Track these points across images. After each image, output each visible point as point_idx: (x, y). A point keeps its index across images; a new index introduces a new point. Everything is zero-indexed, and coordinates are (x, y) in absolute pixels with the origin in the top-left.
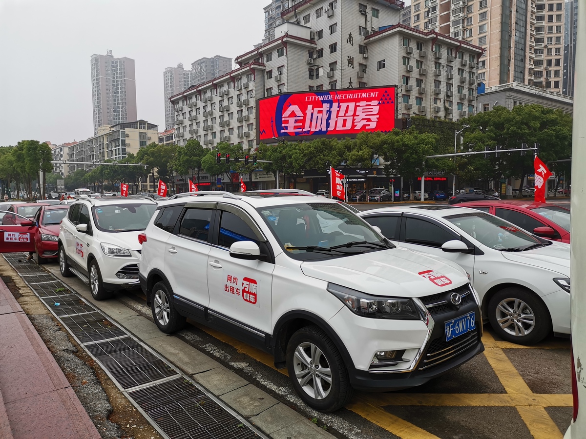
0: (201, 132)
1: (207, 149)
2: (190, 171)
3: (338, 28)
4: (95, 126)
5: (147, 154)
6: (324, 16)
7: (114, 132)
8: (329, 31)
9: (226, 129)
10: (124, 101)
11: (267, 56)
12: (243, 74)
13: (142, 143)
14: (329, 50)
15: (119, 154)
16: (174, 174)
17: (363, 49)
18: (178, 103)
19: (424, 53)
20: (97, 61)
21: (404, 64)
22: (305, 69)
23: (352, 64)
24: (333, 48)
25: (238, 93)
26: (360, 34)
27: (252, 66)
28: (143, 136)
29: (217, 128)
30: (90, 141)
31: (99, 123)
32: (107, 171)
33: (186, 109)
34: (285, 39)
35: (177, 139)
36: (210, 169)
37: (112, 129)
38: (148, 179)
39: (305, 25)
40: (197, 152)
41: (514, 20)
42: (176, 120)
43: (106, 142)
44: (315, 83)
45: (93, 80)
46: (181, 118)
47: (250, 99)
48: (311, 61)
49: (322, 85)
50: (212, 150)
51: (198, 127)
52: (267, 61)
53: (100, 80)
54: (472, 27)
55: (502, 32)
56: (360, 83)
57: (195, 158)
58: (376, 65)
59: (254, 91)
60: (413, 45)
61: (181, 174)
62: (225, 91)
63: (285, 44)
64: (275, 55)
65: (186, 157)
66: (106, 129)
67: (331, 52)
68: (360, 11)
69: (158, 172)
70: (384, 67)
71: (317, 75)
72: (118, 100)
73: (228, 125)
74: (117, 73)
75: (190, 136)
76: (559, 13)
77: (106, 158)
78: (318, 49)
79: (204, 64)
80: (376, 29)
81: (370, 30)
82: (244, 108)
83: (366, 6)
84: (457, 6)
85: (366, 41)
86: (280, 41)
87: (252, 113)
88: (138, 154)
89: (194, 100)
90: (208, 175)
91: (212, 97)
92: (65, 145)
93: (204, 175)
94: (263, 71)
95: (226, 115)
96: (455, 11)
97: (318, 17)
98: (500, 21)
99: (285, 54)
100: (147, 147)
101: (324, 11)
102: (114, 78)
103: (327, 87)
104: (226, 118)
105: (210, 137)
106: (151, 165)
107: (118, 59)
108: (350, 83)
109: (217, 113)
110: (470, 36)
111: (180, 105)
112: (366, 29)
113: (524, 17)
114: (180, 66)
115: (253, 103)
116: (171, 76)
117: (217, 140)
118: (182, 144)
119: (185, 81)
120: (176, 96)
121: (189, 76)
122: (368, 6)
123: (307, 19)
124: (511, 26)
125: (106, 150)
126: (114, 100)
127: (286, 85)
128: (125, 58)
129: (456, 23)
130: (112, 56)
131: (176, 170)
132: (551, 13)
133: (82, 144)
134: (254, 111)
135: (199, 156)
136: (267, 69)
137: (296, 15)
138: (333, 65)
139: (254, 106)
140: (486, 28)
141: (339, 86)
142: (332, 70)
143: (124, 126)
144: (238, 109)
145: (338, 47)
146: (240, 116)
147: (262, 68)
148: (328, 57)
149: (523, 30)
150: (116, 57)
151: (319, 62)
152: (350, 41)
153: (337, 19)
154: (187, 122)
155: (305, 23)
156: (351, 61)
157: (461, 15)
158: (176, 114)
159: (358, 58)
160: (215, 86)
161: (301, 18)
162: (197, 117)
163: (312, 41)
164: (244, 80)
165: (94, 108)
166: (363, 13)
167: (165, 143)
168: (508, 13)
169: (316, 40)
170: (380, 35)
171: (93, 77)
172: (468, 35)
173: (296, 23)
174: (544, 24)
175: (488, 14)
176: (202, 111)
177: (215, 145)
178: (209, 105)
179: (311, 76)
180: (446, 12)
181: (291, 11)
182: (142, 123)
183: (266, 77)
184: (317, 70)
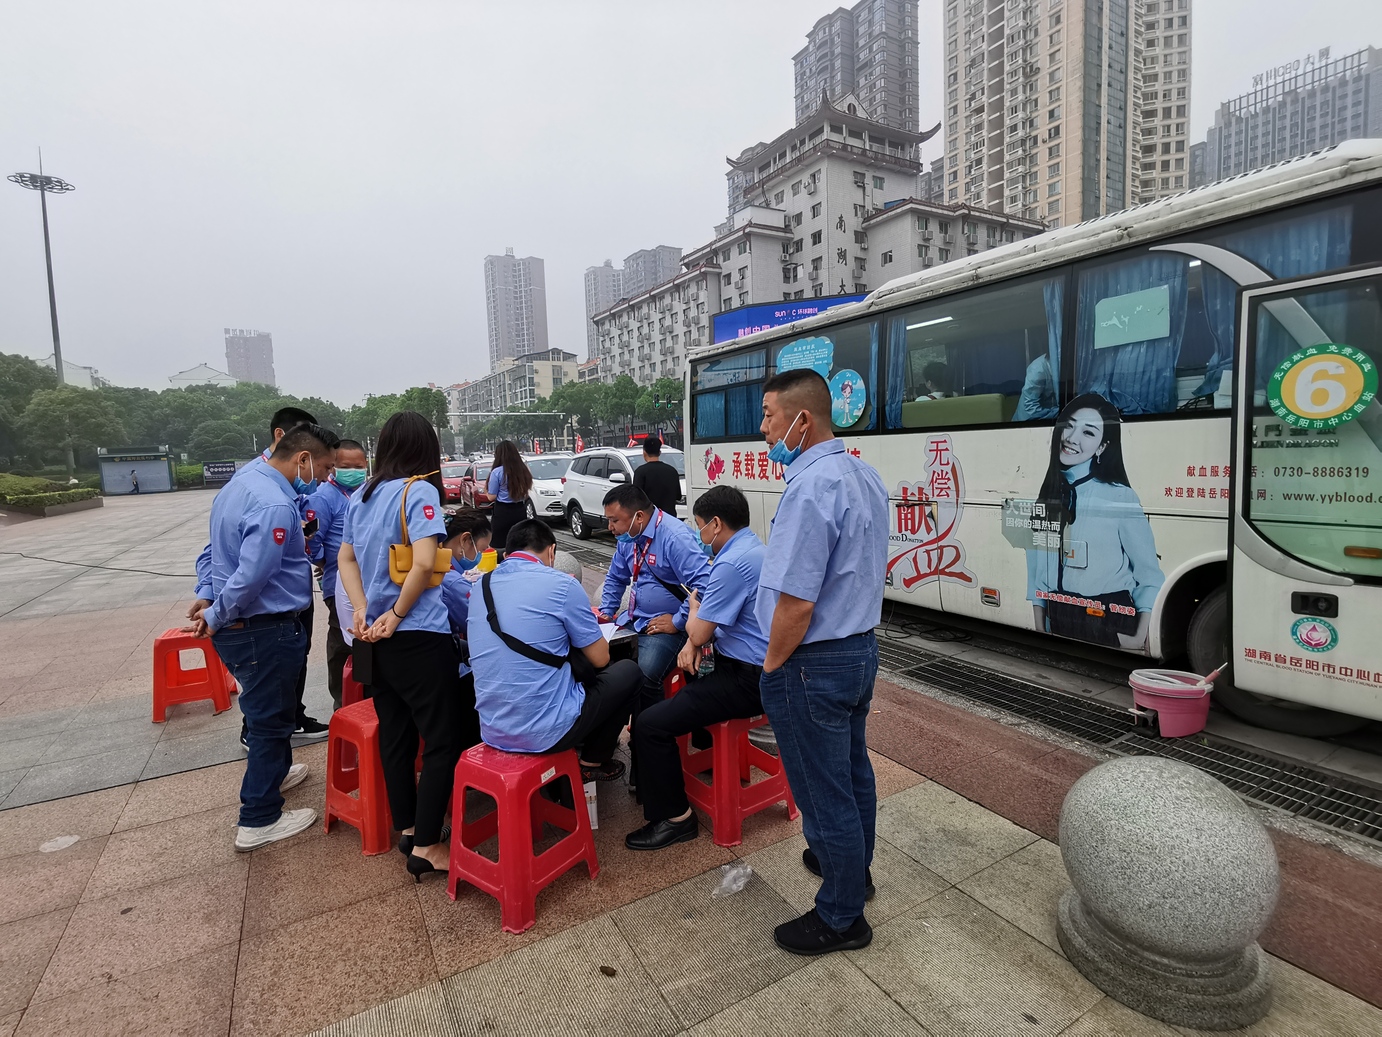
0: (636, 364)
1: (643, 387)
2: (621, 419)
3: (823, 209)
4: (492, 358)
5: (562, 397)
6: (803, 192)
7: (518, 367)
8: (811, 214)
9: (670, 359)
10: (530, 320)
11: (724, 253)
12: (690, 280)
13: (556, 381)
14: (811, 241)
15: (526, 398)
16: (600, 423)
17: (860, 237)
18: (603, 324)
19: (951, 237)
20: (492, 263)
21: (920, 256)
22: (778, 269)
23: (845, 259)
24: (817, 238)
25: (684, 307)
26: (856, 215)
27: (703, 270)
28: (556, 370)
29: (657, 358)
30: (486, 381)
31: (497, 354)
32: (510, 423)
33: (615, 332)
34: (747, 230)
35: (603, 374)
36: (647, 416)
37: (516, 362)
38: (565, 431)
39: (777, 208)
40: (630, 392)
41: (1103, 173)
42: (601, 347)
43: (508, 382)
44: (792, 288)
45: (488, 293)
46: (607, 344)
47: (701, 315)
48: (785, 257)
49: (802, 291)
50: (650, 389)
51: (631, 356)
52: (724, 261)
53: (497, 292)
54: (1037, 186)
55: (1083, 192)
56: (856, 285)
57: (627, 401)
58: (880, 258)
59: (706, 304)
60: (934, 227)
61: (609, 423)
62: (667, 306)
63: (748, 236)
64: (734, 251)
65: (615, 400)
66: (508, 363)
67: (815, 243)
68: (856, 183)
69: (578, 422)
70: (891, 261)
71: (795, 276)
72: (522, 319)
73: (672, 353)
74: (520, 281)
75: (621, 369)
76: (1179, 156)
77: (509, 404)
78: (795, 240)
79: (641, 259)
80: (881, 206)
81: (871, 209)
82: (693, 328)
83: (864, 174)
84: (1013, 156)
85: (864, 225)
86: (741, 233)
87: (703, 335)
88: (551, 397)
89: (625, 318)
90: (646, 424)
91: (649, 314)
92: (454, 387)
93: (640, 424)
94: (719, 274)
95: (669, 339)
96: (1010, 165)
97: (794, 194)
98: (1080, 175)
99: (748, 250)
100: (563, 387)
101: (803, 186)
102: (516, 288)
103: (809, 294)
104: (669, 343)
105: (647, 370)
106: (569, 413)
107: (521, 259)
108: (842, 286)
109: (656, 337)
110: (1036, 201)
111: (607, 326)
112: (864, 207)
113: (1121, 167)
114: (608, 264)
115: (705, 321)
116: (595, 279)
117: (657, 375)
118: (610, 382)
119: (614, 286)
120: (600, 314)
121: (621, 277)
122: (867, 173)
123: (780, 198)
124: (1099, 182)
125: (508, 393)
126: (517, 320)
127: (750, 293)
128: (531, 257)
129: (1013, 181)
130: (513, 257)
131: (602, 418)
132: (1166, 158)
133: (476, 386)
134: (707, 331)
135: (632, 398)
136: (725, 272)
137: (763, 192)
138: (817, 262)
139: (707, 325)
140: (1060, 187)
141: (825, 293)
142: (816, 268)
143: (531, 358)
144: (685, 329)
145: (823, 237)
146: (688, 339)
147: (717, 270)
148: (809, 252)
149: (1119, 186)
150: (518, 256)
151: (797, 258)
152: (841, 227)
153: (821, 197)
154: (616, 351)
155: (777, 204)
156: (842, 255)
157: (1021, 169)
158: (601, 339)
159: (854, 251)
160: (653, 298)
161: (771, 197)
162: (629, 342)
163: (787, 229)
164: (693, 289)
165: (490, 332)
166: (860, 184)
167: (587, 378)
168: (1093, 162)
169: (792, 227)
170: (885, 216)
171: (487, 288)
172: (1032, 200)
173: (764, 204)
174: (1154, 175)
175: (1062, 166)
176: (636, 334)
177: (654, 382)
178: (646, 326)
179: (786, 279)
180: (998, 166)
181: (757, 188)
182: (556, 351)
183: (723, 282)
184: (795, 269)
